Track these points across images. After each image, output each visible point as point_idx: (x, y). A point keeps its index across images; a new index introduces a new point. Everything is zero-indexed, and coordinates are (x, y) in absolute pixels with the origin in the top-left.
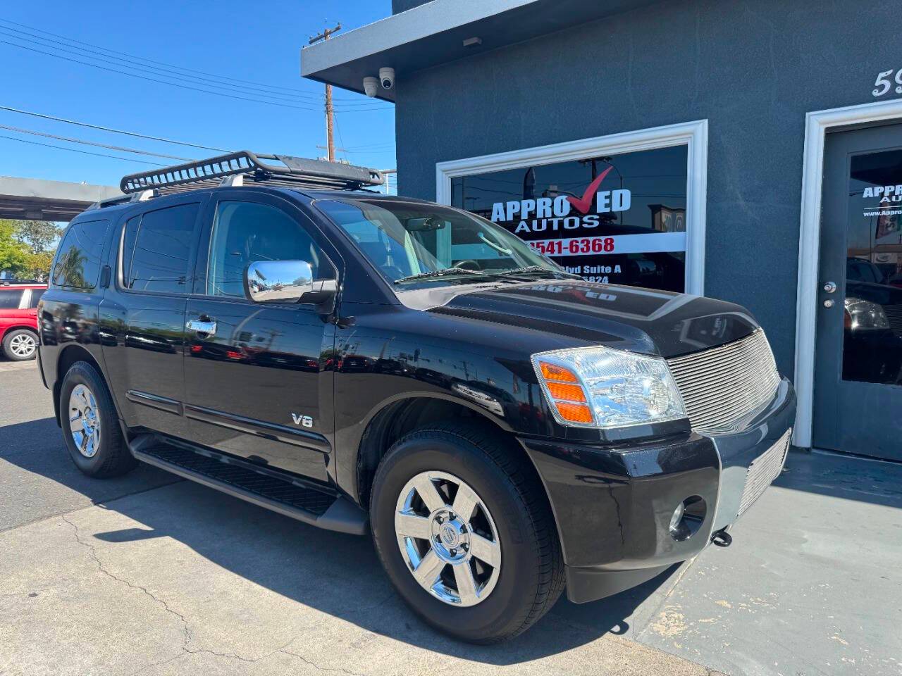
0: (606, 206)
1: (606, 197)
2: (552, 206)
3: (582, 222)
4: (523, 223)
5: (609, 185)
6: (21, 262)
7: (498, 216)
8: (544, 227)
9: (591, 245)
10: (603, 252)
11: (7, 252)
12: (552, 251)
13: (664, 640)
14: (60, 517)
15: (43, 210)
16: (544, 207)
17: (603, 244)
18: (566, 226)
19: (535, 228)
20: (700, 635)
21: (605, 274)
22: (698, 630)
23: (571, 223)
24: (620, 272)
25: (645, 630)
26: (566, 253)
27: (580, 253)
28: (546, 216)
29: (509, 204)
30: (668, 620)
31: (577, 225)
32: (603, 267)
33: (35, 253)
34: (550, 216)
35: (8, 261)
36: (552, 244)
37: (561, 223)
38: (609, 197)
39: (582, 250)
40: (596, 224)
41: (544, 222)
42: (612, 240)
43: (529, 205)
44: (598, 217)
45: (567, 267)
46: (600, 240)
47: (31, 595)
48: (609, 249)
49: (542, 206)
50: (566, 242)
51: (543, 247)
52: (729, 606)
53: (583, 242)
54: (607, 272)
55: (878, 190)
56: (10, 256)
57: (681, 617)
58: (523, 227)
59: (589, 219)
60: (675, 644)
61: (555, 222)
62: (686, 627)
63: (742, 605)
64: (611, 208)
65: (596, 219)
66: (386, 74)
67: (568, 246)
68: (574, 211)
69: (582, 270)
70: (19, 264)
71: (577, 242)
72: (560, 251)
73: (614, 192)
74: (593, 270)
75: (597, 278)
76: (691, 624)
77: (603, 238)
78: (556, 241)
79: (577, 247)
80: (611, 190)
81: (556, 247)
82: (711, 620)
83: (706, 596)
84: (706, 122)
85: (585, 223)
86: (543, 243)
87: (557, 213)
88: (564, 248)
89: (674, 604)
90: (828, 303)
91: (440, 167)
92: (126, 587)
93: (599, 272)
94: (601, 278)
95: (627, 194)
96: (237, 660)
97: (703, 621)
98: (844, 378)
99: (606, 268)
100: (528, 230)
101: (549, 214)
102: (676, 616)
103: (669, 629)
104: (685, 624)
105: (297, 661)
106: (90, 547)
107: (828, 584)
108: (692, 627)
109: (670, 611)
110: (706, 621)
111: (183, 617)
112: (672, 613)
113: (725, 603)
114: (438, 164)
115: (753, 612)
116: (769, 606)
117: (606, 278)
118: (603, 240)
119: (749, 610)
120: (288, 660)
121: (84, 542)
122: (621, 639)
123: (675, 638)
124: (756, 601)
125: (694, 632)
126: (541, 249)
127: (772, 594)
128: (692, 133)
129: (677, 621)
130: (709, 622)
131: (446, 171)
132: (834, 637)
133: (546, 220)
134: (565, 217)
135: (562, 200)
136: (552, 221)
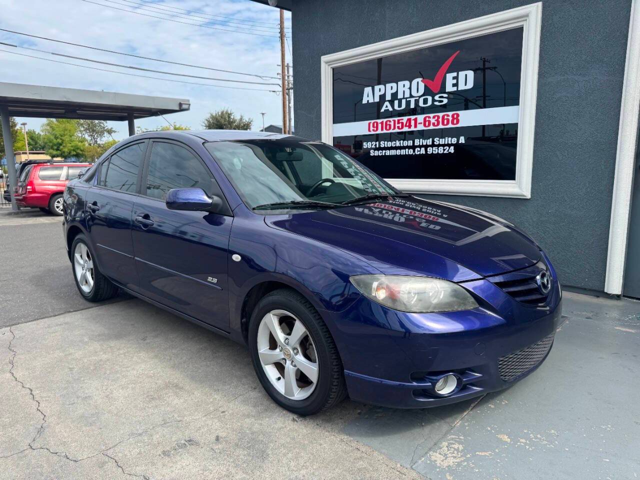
0: (454, 85)
1: (454, 78)
2: (410, 88)
3: (434, 100)
4: (387, 103)
5: (456, 67)
7: (368, 99)
8: (404, 106)
9: (440, 120)
10: (450, 126)
12: (410, 126)
13: (438, 470)
16: (404, 89)
17: (450, 118)
18: (421, 104)
19: (396, 107)
20: (473, 468)
21: (452, 145)
22: (473, 463)
23: (425, 101)
24: (463, 142)
25: (423, 459)
26: (421, 127)
27: (432, 127)
28: (405, 97)
29: (377, 88)
30: (448, 450)
31: (430, 103)
32: (450, 139)
34: (408, 96)
36: (409, 120)
37: (417, 102)
38: (456, 78)
39: (434, 124)
40: (445, 101)
41: (404, 102)
42: (458, 115)
43: (392, 87)
44: (447, 96)
45: (421, 140)
46: (448, 116)
48: (455, 122)
49: (402, 87)
50: (420, 118)
51: (402, 123)
52: (509, 440)
54: (453, 142)
57: (461, 448)
58: (387, 107)
59: (440, 97)
60: (448, 475)
62: (462, 459)
63: (522, 440)
64: (458, 88)
65: (445, 98)
67: (422, 121)
68: (428, 92)
69: (433, 141)
71: (429, 117)
72: (416, 126)
73: (460, 73)
74: (442, 141)
75: (445, 148)
76: (469, 456)
77: (451, 113)
78: (413, 117)
79: (429, 122)
80: (458, 71)
81: (413, 123)
82: (487, 454)
83: (489, 429)
84: (540, 4)
85: (436, 101)
86: (402, 119)
87: (414, 93)
88: (419, 123)
89: (458, 435)
91: (324, 58)
93: (446, 143)
94: (448, 148)
95: (471, 74)
97: (480, 453)
99: (453, 139)
100: (391, 109)
102: (456, 446)
103: (446, 459)
104: (462, 456)
105: (111, 465)
106: (14, 353)
107: (609, 426)
108: (467, 460)
109: (451, 441)
110: (483, 454)
111: (45, 416)
112: (453, 444)
113: (506, 437)
114: (322, 57)
115: (530, 449)
116: (546, 444)
117: (452, 148)
118: (451, 116)
119: (527, 447)
120: (104, 463)
121: (12, 349)
122: (399, 465)
123: (449, 469)
124: (536, 438)
125: (468, 464)
126: (400, 125)
127: (553, 431)
128: (527, 16)
129: (455, 452)
130: (485, 456)
133: (405, 100)
134: (420, 97)
135: (418, 82)
136: (410, 101)
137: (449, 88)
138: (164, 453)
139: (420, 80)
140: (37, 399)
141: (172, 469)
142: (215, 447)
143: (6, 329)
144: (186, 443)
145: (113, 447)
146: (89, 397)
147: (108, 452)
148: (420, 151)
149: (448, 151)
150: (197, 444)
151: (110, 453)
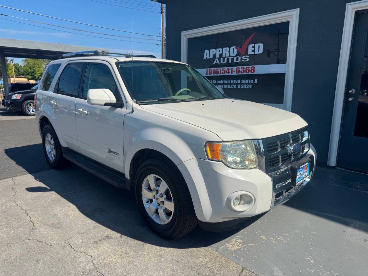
0: (252, 51)
1: (253, 47)
3: (242, 59)
4: (217, 59)
7: (206, 56)
8: (226, 61)
9: (245, 70)
10: (250, 73)
12: (229, 73)
13: (229, 252)
16: (226, 52)
18: (235, 61)
19: (222, 62)
20: (246, 251)
21: (251, 84)
22: (246, 249)
23: (237, 59)
24: (257, 82)
25: (222, 247)
26: (234, 73)
27: (240, 74)
28: (227, 56)
29: (211, 50)
30: (235, 243)
34: (228, 56)
36: (228, 69)
37: (233, 59)
38: (254, 47)
39: (241, 72)
40: (248, 60)
41: (226, 59)
42: (254, 68)
44: (248, 56)
45: (234, 80)
46: (249, 68)
48: (253, 71)
49: (225, 51)
50: (234, 68)
51: (225, 71)
52: (265, 238)
53: (242, 68)
57: (241, 241)
58: (217, 61)
59: (245, 57)
60: (233, 254)
61: (230, 58)
63: (271, 238)
65: (248, 58)
67: (235, 70)
68: (238, 54)
69: (241, 81)
71: (239, 68)
72: (232, 73)
73: (256, 45)
74: (246, 82)
76: (245, 245)
78: (230, 68)
79: (239, 71)
80: (255, 43)
81: (230, 71)
82: (254, 245)
83: (257, 233)
84: (299, 9)
85: (243, 59)
86: (225, 69)
87: (231, 54)
88: (234, 71)
89: (241, 236)
90: (350, 99)
91: (183, 33)
92: (19, 209)
93: (248, 83)
94: (248, 85)
95: (261, 45)
97: (251, 244)
99: (251, 81)
100: (219, 63)
101: (228, 55)
102: (239, 241)
103: (233, 247)
104: (241, 246)
105: (68, 247)
106: (15, 192)
107: (316, 232)
108: (244, 247)
109: (237, 239)
110: (252, 245)
111: (34, 224)
112: (238, 240)
115: (275, 243)
116: (283, 240)
117: (251, 85)
119: (274, 242)
120: (65, 246)
121: (14, 189)
122: (210, 249)
123: (234, 251)
124: (279, 237)
125: (244, 249)
126: (224, 72)
127: (287, 234)
128: (292, 15)
129: (239, 244)
130: (253, 245)
131: (185, 35)
132: (308, 259)
134: (234, 57)
135: (233, 49)
136: (229, 59)
137: (250, 52)
138: (94, 242)
139: (234, 47)
140: (29, 215)
141: (98, 250)
142: (120, 240)
143: (10, 179)
144: (106, 238)
145: (69, 239)
146: (56, 214)
147: (67, 241)
148: (234, 86)
149: (249, 87)
150: (111, 238)
151: (67, 242)
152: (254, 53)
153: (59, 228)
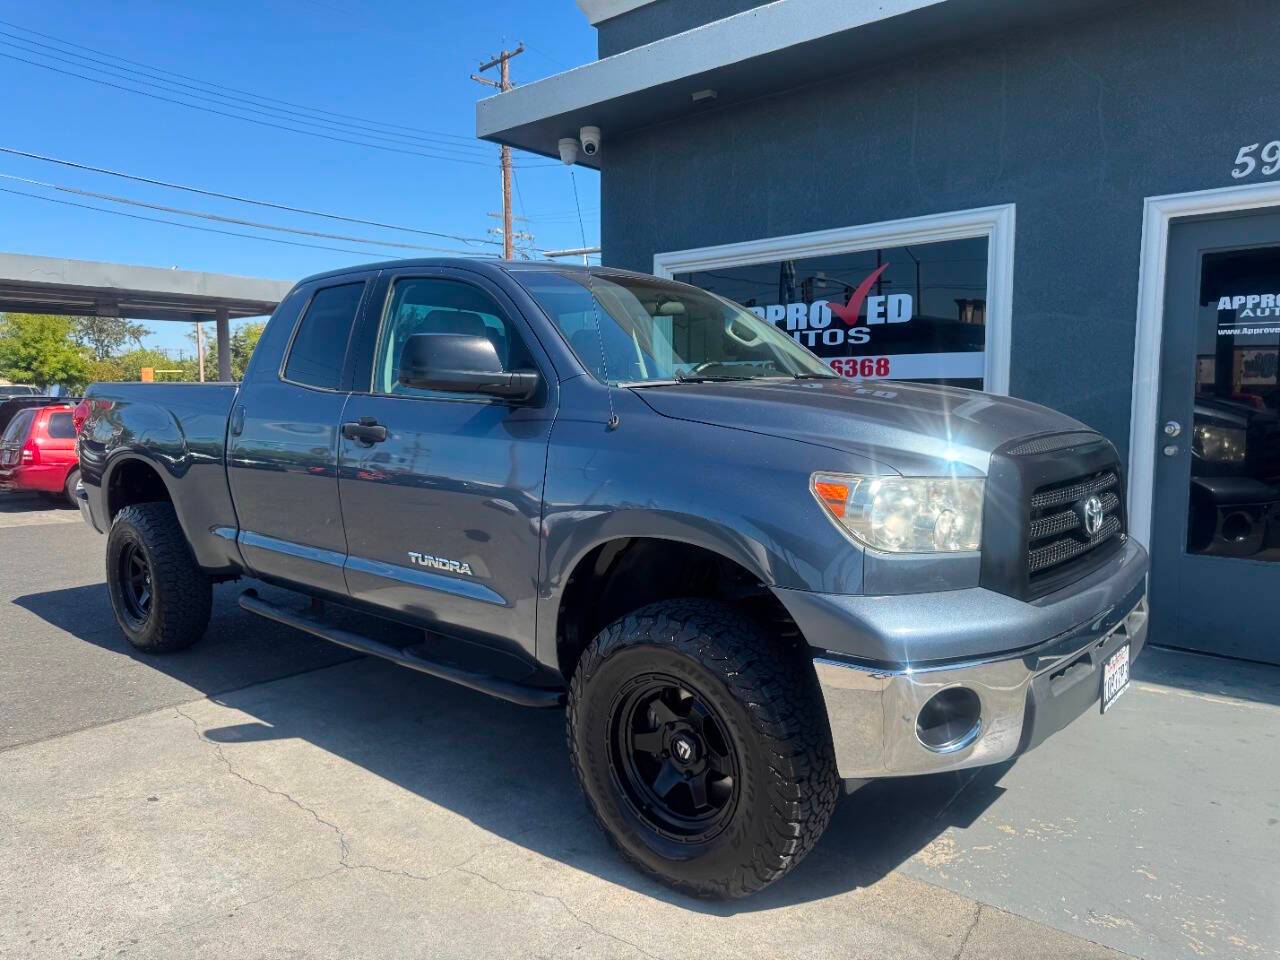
0: (880, 315)
1: (880, 304)
2: (808, 315)
3: (847, 336)
5: (881, 287)
6: (80, 371)
9: (858, 367)
11: (61, 357)
13: (927, 869)
14: (173, 710)
15: (120, 305)
16: (798, 315)
17: (875, 366)
18: (826, 340)
20: (972, 864)
22: (971, 859)
23: (833, 337)
28: (800, 328)
30: (936, 847)
31: (840, 339)
33: (98, 359)
34: (805, 327)
35: (63, 370)
37: (819, 337)
38: (884, 304)
39: (847, 374)
40: (866, 339)
41: (797, 335)
42: (887, 362)
43: (777, 311)
44: (868, 330)
46: (871, 361)
47: (150, 799)
48: (882, 372)
49: (795, 313)
52: (1013, 831)
53: (847, 363)
55: (1238, 300)
56: (65, 363)
57: (952, 843)
59: (856, 332)
60: (941, 873)
61: (812, 334)
62: (957, 855)
63: (1029, 831)
65: (867, 333)
66: (590, 136)
68: (837, 322)
70: (76, 374)
71: (840, 362)
73: (890, 297)
76: (964, 851)
77: (875, 358)
79: (841, 369)
80: (887, 293)
82: (988, 848)
83: (985, 820)
84: (1013, 206)
85: (851, 337)
87: (814, 323)
90: (1169, 451)
91: (660, 259)
92: (264, 793)
95: (907, 299)
96: (407, 877)
97: (979, 848)
98: (1188, 551)
101: (803, 325)
102: (945, 842)
104: (955, 852)
108: (963, 856)
110: (983, 848)
111: (336, 827)
113: (1008, 828)
114: (656, 256)
116: (1063, 833)
118: (875, 362)
120: (467, 879)
123: (942, 867)
124: (1048, 827)
125: (965, 861)
127: (1068, 819)
128: (994, 222)
129: (946, 848)
130: (987, 850)
131: (667, 265)
132: (1141, 871)
133: (798, 333)
134: (824, 329)
135: (821, 307)
136: (807, 335)
137: (873, 318)
139: (823, 303)
140: (306, 807)
145: (468, 861)
147: (465, 867)
151: (467, 866)
152: (886, 320)
153: (415, 835)
